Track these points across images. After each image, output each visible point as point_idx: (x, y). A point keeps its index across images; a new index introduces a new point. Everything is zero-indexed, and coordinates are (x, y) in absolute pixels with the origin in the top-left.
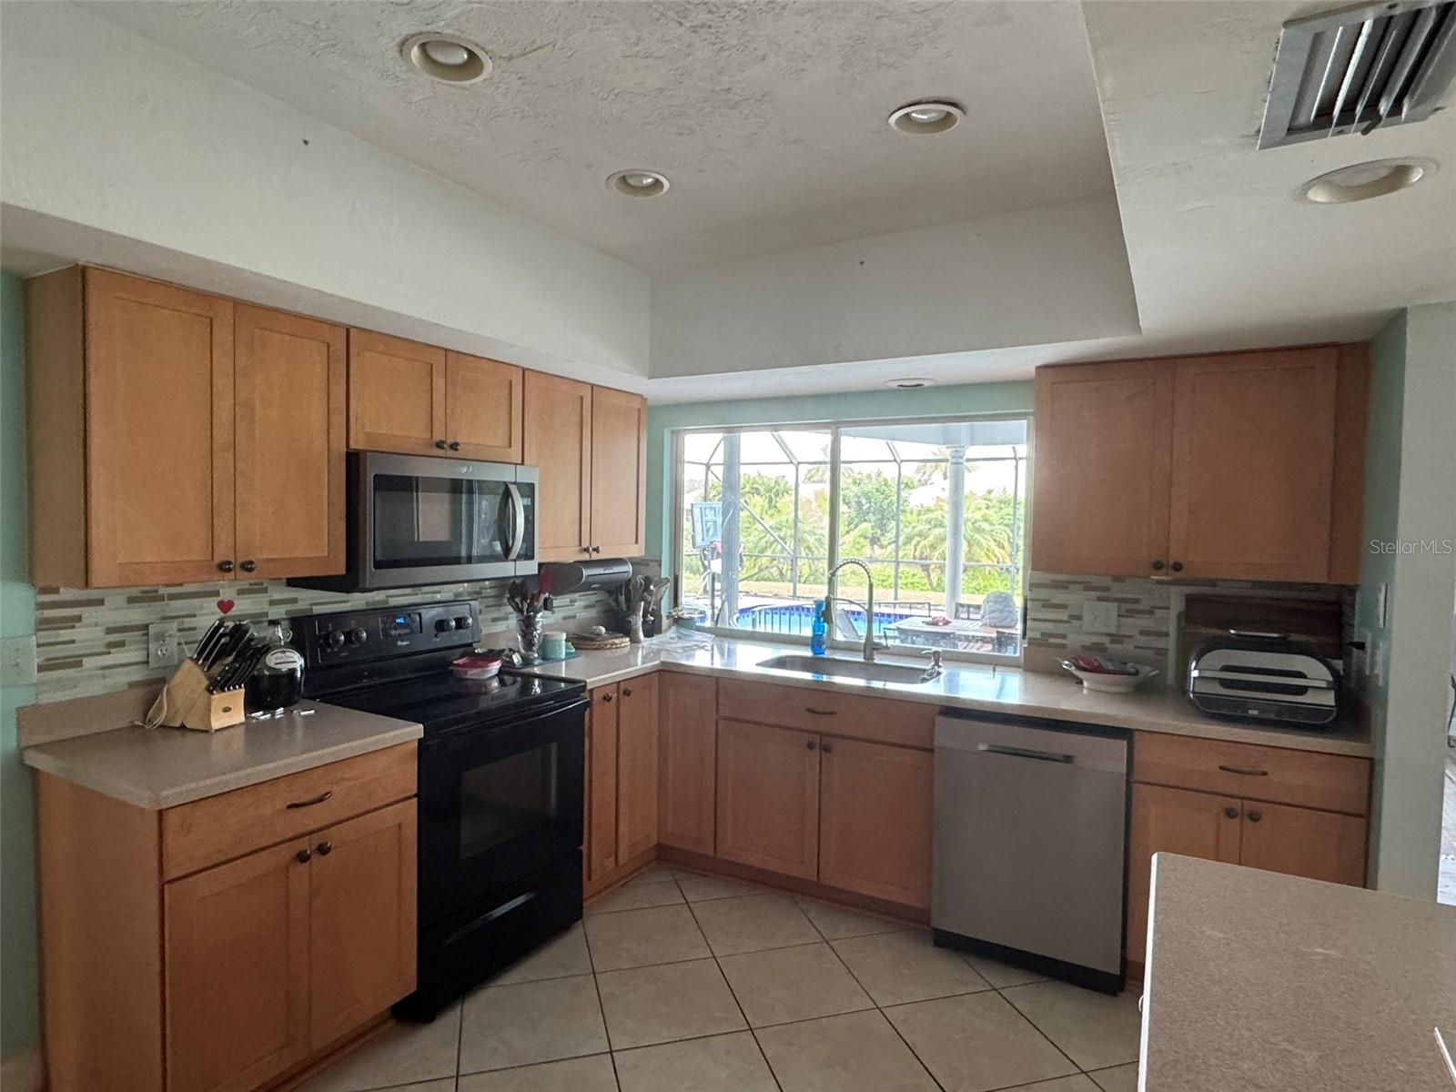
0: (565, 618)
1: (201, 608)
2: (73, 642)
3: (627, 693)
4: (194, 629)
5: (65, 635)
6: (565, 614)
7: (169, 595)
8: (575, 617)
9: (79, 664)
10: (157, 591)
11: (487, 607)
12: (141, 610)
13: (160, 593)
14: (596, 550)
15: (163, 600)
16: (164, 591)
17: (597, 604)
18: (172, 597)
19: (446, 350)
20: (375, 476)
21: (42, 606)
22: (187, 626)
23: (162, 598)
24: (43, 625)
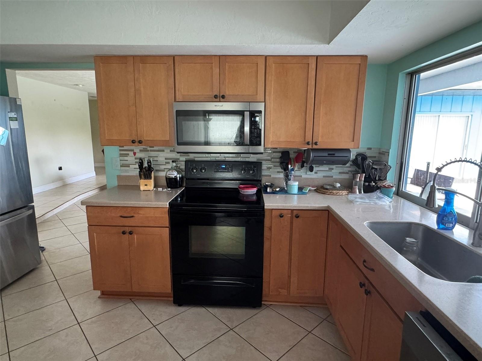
0: (324, 176)
1: (159, 155)
2: (127, 160)
3: (297, 217)
4: (157, 161)
5: (126, 158)
6: (325, 175)
7: (150, 150)
8: (332, 177)
9: (129, 166)
10: (147, 149)
11: (274, 166)
12: (144, 154)
13: (148, 149)
14: (316, 144)
15: (149, 151)
16: (149, 149)
17: (349, 172)
18: (151, 151)
19: (219, 56)
20: (176, 111)
21: (120, 150)
22: (155, 160)
23: (148, 151)
24: (121, 155)
